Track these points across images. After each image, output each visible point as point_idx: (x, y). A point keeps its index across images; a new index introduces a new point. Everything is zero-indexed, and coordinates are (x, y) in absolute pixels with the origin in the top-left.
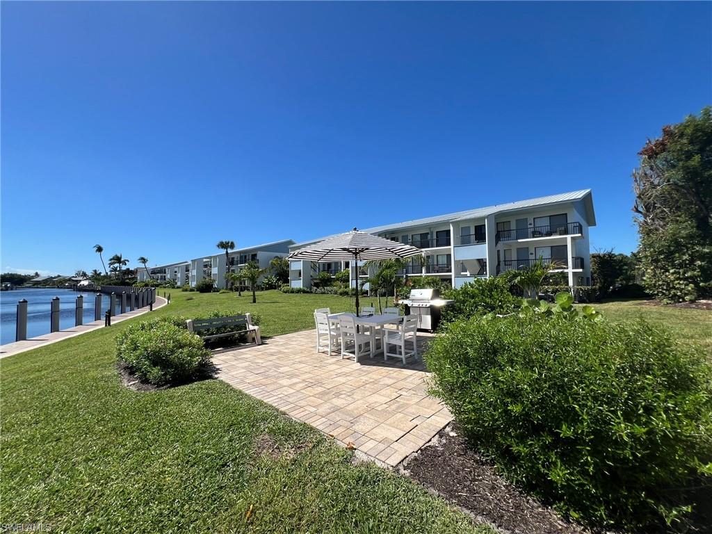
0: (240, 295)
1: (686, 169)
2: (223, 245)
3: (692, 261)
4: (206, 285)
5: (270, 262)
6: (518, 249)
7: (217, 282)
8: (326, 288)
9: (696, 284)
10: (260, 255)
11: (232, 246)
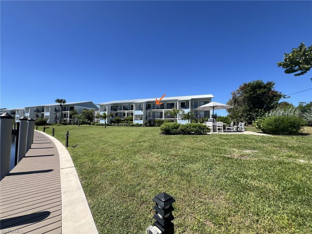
0: (79, 126)
1: (250, 94)
2: (58, 101)
3: (247, 115)
4: (42, 121)
5: (83, 111)
6: (195, 111)
7: (49, 120)
8: (119, 124)
9: (248, 121)
10: (76, 108)
11: (64, 102)
